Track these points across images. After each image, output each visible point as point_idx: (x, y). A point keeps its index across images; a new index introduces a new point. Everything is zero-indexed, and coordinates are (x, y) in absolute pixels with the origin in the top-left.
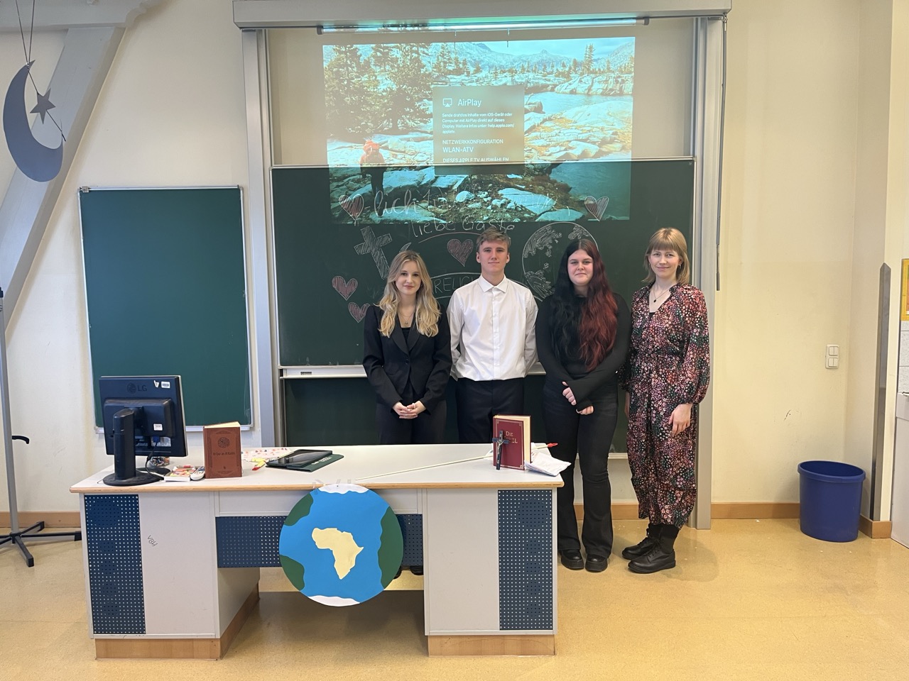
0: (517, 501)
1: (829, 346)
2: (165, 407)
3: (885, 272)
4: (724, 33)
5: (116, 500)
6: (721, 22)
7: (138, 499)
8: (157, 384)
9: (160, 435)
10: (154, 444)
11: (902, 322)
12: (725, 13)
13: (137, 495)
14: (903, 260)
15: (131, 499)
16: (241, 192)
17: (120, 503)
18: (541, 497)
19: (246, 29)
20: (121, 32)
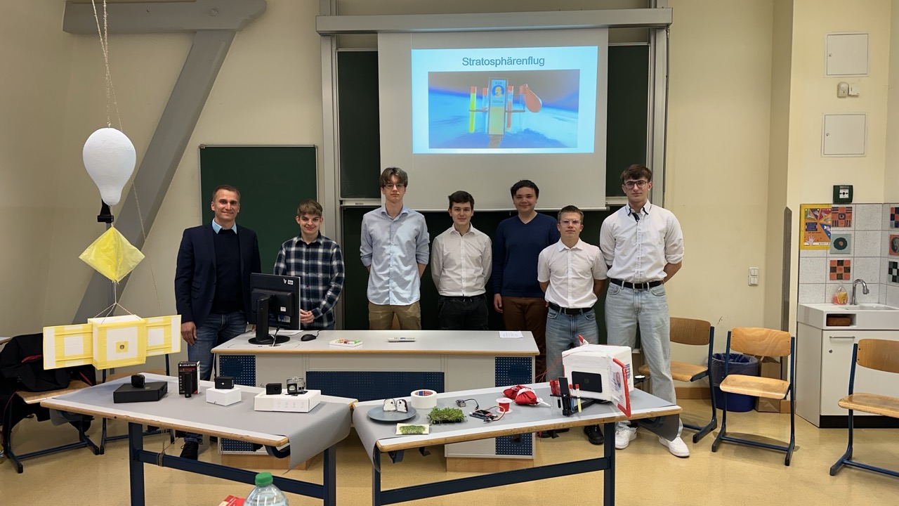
0: (508, 365)
2: (288, 297)
3: (788, 213)
4: (668, 39)
5: (240, 359)
7: (255, 359)
9: (284, 314)
10: (279, 320)
12: (668, 25)
13: (255, 357)
15: (250, 359)
16: (316, 149)
17: (243, 361)
18: (524, 363)
19: (324, 34)
20: (232, 34)
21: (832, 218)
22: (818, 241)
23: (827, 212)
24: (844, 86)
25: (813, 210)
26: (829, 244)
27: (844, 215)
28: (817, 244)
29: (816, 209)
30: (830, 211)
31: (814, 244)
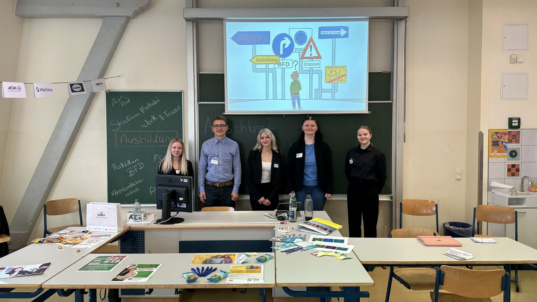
1: (457, 169)
3: (481, 135)
4: (406, 27)
5: (134, 233)
6: (404, 21)
7: (144, 233)
11: (489, 158)
12: (406, 17)
13: (144, 231)
14: (489, 130)
15: (141, 233)
16: (182, 93)
17: (136, 234)
19: (187, 20)
20: (128, 19)
21: (508, 138)
22: (499, 152)
23: (505, 134)
24: (513, 56)
25: (497, 133)
26: (507, 154)
27: (515, 136)
28: (499, 154)
29: (498, 133)
30: (507, 134)
31: (497, 154)
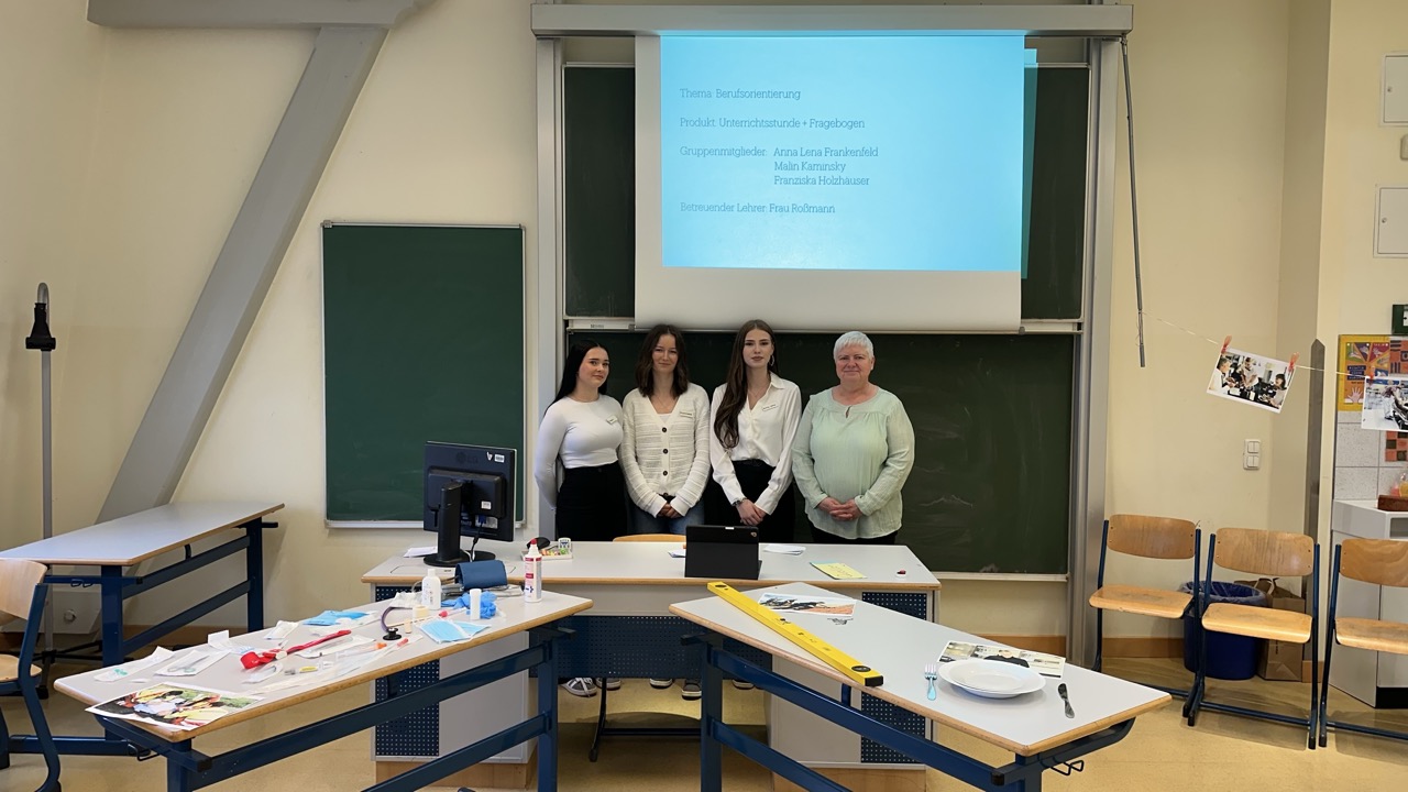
1: (1248, 440)
2: (497, 483)
3: (1318, 351)
4: (1125, 56)
6: (1119, 43)
8: (490, 458)
9: (486, 513)
10: (478, 524)
11: (1339, 412)
12: (1123, 34)
14: (1340, 337)
16: (524, 232)
19: (542, 37)
20: (382, 34)
21: (1391, 358)
23: (1382, 348)
25: (1360, 345)
29: (1365, 344)
30: (1388, 348)
